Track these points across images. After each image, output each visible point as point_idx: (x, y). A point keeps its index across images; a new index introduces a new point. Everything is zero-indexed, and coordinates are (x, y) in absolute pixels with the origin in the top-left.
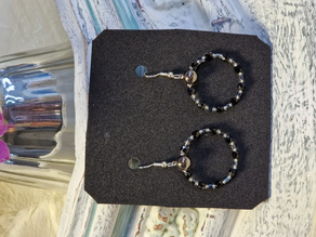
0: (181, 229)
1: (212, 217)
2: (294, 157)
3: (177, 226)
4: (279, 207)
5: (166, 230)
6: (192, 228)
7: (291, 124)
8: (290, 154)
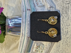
0: (41, 48)
1: (47, 48)
2: (68, 38)
3: (40, 48)
4: (63, 49)
5: (38, 48)
6: (43, 49)
7: (67, 30)
8: (66, 37)
